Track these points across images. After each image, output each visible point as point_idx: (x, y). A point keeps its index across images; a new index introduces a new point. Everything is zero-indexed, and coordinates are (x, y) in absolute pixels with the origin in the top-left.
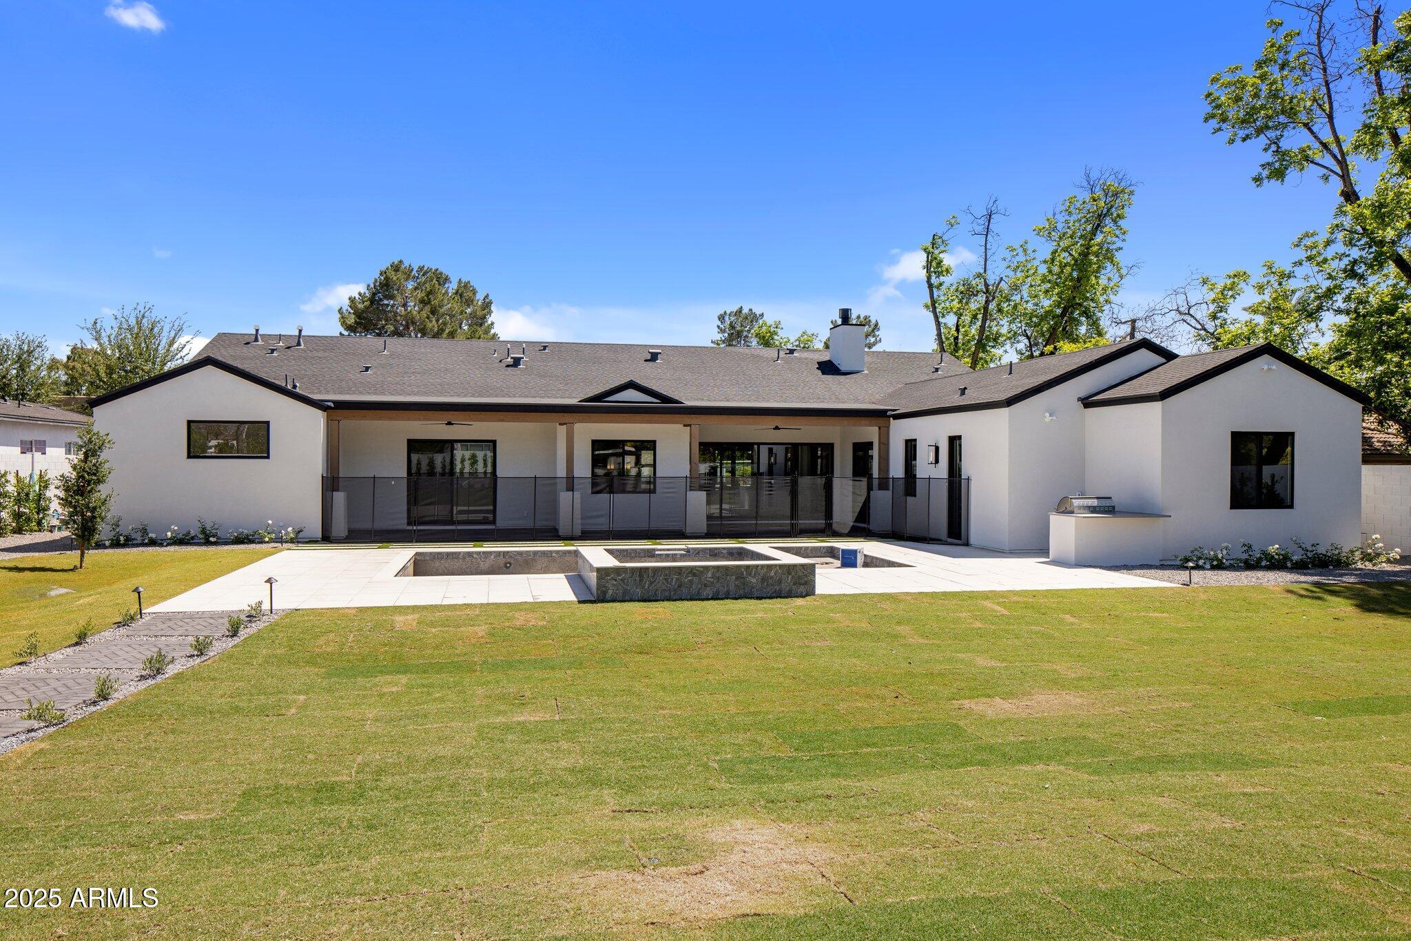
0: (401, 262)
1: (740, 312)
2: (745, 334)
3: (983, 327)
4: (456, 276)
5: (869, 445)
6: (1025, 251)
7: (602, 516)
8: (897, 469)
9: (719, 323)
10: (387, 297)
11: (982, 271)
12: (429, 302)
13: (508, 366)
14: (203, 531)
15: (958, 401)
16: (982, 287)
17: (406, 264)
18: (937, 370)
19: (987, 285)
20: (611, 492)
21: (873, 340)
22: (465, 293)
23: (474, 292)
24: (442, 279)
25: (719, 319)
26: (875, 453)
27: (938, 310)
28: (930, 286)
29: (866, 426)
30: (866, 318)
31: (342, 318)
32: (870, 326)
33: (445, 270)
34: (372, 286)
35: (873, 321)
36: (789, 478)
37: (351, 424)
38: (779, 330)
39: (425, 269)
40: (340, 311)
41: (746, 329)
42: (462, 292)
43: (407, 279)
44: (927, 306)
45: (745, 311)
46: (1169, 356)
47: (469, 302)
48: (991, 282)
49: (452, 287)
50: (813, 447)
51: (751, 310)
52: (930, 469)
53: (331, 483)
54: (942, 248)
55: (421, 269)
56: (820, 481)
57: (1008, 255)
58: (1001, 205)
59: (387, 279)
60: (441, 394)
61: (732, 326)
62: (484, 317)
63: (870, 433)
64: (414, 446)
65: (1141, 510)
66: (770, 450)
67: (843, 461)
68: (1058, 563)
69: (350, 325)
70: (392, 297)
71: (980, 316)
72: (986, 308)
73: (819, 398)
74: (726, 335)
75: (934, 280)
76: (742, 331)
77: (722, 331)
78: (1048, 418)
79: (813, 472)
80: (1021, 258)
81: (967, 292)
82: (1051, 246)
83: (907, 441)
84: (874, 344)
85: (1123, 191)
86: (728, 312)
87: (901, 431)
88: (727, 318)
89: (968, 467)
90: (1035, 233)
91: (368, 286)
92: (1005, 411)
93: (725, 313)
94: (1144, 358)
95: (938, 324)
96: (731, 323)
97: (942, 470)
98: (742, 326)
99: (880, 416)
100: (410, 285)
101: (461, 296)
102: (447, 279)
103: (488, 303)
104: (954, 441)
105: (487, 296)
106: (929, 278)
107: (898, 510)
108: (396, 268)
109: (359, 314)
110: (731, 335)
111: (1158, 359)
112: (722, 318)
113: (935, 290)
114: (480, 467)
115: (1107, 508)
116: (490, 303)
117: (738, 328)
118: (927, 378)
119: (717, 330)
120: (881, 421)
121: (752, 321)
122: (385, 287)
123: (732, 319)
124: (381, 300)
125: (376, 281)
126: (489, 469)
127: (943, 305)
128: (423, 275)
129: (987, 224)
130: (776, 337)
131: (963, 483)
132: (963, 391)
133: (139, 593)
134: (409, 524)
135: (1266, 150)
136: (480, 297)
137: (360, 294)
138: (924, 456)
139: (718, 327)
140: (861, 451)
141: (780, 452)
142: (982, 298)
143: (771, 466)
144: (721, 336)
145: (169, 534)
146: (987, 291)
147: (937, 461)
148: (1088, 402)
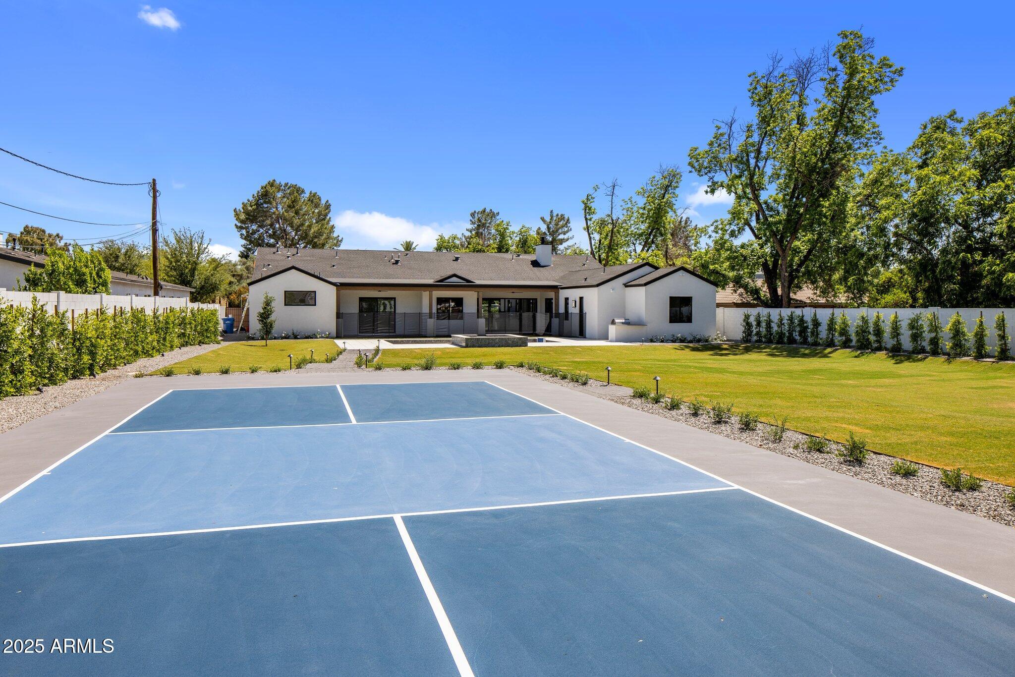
0: (274, 180)
1: (484, 211)
2: (488, 225)
3: (611, 240)
4: (308, 190)
5: (552, 299)
6: (631, 201)
7: (445, 328)
8: (562, 310)
9: (471, 218)
10: (265, 202)
11: (610, 213)
12: (294, 207)
13: (393, 264)
14: (293, 334)
15: (584, 283)
16: (610, 221)
17: (278, 182)
18: (584, 265)
19: (612, 220)
20: (449, 319)
21: (566, 229)
22: (314, 200)
23: (320, 199)
24: (300, 191)
25: (471, 215)
26: (554, 301)
27: (590, 231)
28: (586, 219)
29: (550, 292)
30: (562, 215)
31: (236, 214)
32: (564, 221)
33: (301, 185)
34: (256, 195)
35: (566, 217)
36: (518, 313)
37: (346, 292)
38: (509, 227)
39: (289, 185)
40: (235, 210)
41: (489, 222)
42: (313, 199)
43: (278, 192)
44: (585, 229)
45: (488, 210)
46: (656, 268)
47: (317, 206)
48: (614, 219)
49: (307, 195)
50: (528, 300)
51: (491, 210)
52: (574, 310)
53: (339, 315)
54: (592, 200)
55: (286, 184)
56: (531, 314)
57: (622, 203)
58: (619, 182)
59: (267, 191)
60: (369, 277)
61: (479, 220)
62: (326, 215)
63: (551, 294)
64: (361, 300)
65: (640, 323)
66: (509, 301)
67: (541, 306)
68: (611, 341)
69: (243, 220)
70: (270, 202)
71: (610, 235)
72: (612, 230)
73: (531, 279)
74: (476, 225)
75: (588, 217)
76: (486, 223)
77: (473, 223)
78: (612, 291)
79: (528, 311)
80: (630, 205)
81: (603, 223)
82: (644, 200)
83: (566, 298)
84: (567, 232)
85: (678, 174)
86: (477, 212)
87: (564, 294)
88: (476, 215)
89: (585, 309)
90: (636, 194)
91: (253, 195)
92: (596, 288)
93: (475, 212)
94: (647, 269)
95: (590, 238)
96: (479, 218)
97: (577, 310)
98: (485, 220)
99: (555, 288)
100: (279, 195)
101: (312, 201)
102: (303, 191)
103: (328, 205)
104: (581, 299)
105: (327, 201)
106: (586, 215)
107: (561, 325)
108: (272, 184)
109: (247, 213)
110: (479, 226)
111: (651, 269)
112: (473, 215)
113: (588, 221)
114: (388, 309)
115: (627, 323)
116: (330, 205)
117: (483, 221)
118: (579, 269)
119: (470, 222)
120: (556, 290)
121: (492, 217)
122: (265, 196)
123: (480, 216)
124: (262, 204)
125: (258, 192)
126: (393, 310)
127: (592, 228)
128: (288, 189)
129: (612, 191)
130: (507, 231)
131: (584, 314)
132: (586, 279)
133: (291, 357)
134: (360, 333)
135: (709, 181)
136: (323, 202)
137: (248, 201)
138: (571, 304)
139: (471, 220)
140: (549, 302)
141: (513, 302)
142: (610, 226)
143: (509, 308)
144: (473, 226)
145: (283, 335)
146: (613, 222)
147: (575, 307)
148: (626, 285)
